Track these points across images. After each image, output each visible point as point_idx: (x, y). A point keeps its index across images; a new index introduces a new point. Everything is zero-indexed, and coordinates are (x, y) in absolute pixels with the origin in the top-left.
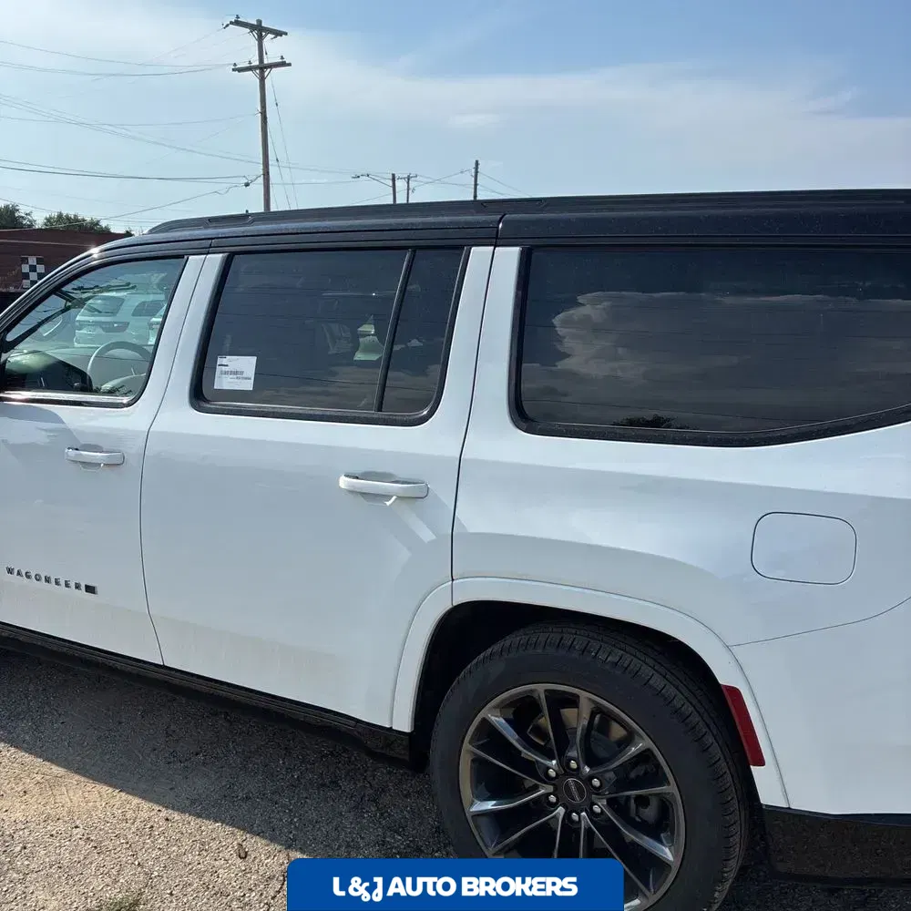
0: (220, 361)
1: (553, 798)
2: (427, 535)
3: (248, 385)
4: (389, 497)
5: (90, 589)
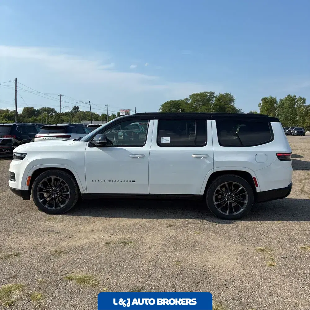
0: (162, 138)
1: (227, 200)
2: (209, 162)
3: (169, 142)
4: (201, 157)
5: (134, 181)
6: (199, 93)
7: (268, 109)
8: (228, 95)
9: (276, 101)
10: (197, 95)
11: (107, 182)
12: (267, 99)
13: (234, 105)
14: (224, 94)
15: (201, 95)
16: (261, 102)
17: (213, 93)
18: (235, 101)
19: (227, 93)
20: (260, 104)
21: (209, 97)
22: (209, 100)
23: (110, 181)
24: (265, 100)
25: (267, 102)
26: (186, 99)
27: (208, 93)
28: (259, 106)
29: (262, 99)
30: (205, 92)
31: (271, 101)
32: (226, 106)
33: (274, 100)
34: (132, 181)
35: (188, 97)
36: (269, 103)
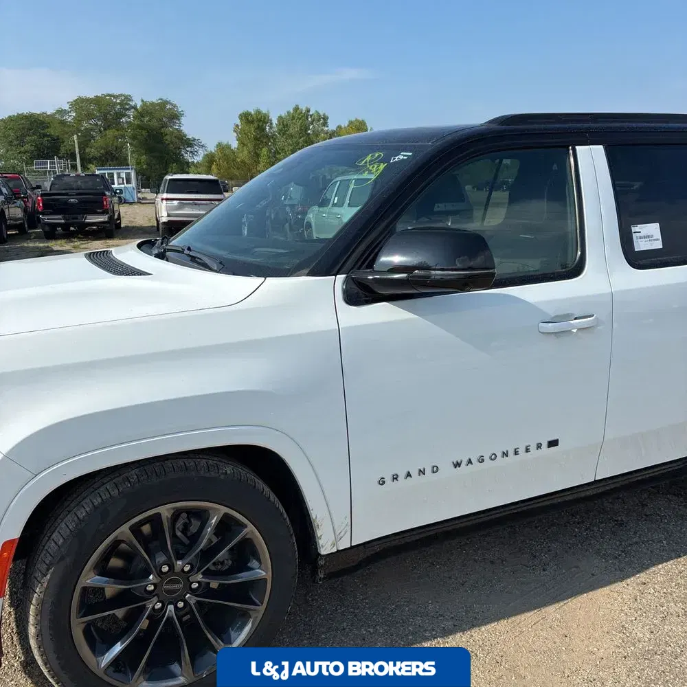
0: (634, 229)
5: (553, 443)
6: (92, 96)
7: (256, 139)
8: (164, 104)
9: (269, 120)
10: (88, 100)
11: (446, 469)
12: (250, 114)
13: (182, 128)
14: (154, 101)
15: (98, 101)
16: (238, 122)
17: (128, 98)
18: (183, 120)
19: (161, 99)
20: (237, 126)
21: (118, 107)
22: (120, 115)
23: (457, 465)
24: (246, 117)
25: (252, 122)
26: (61, 112)
27: (116, 97)
28: (234, 131)
29: (240, 115)
30: (108, 95)
31: (259, 120)
32: (162, 131)
33: (265, 118)
34: (545, 445)
35: (67, 107)
36: (256, 125)
